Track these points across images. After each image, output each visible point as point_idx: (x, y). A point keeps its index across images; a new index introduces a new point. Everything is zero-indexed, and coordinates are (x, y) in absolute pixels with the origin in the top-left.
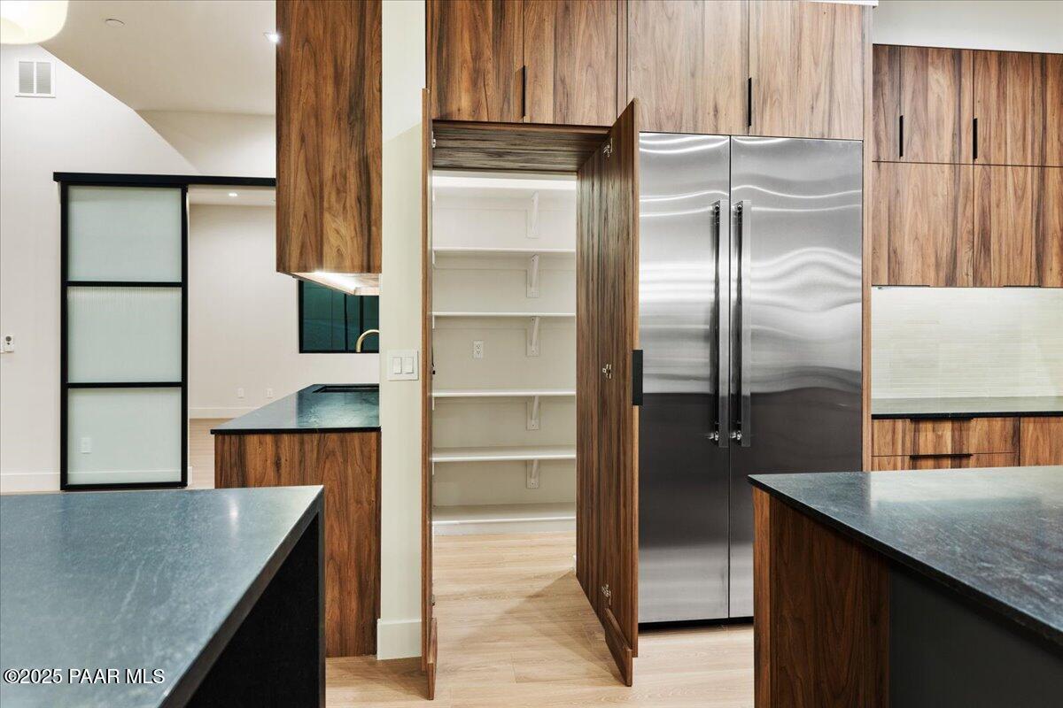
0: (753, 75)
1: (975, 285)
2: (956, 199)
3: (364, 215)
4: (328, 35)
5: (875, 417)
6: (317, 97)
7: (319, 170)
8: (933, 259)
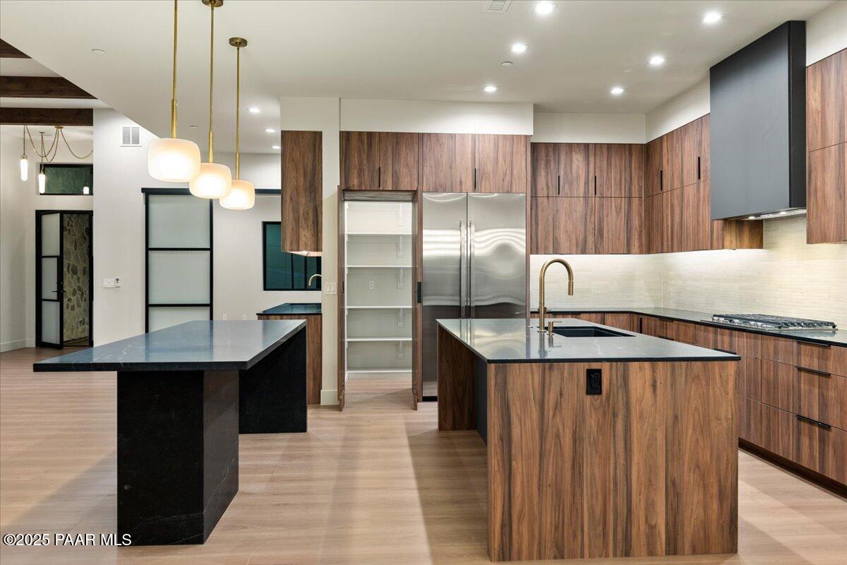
0: (477, 167)
1: (595, 254)
2: (586, 214)
3: (316, 228)
4: (301, 158)
5: (532, 313)
6: (297, 182)
8: (575, 241)
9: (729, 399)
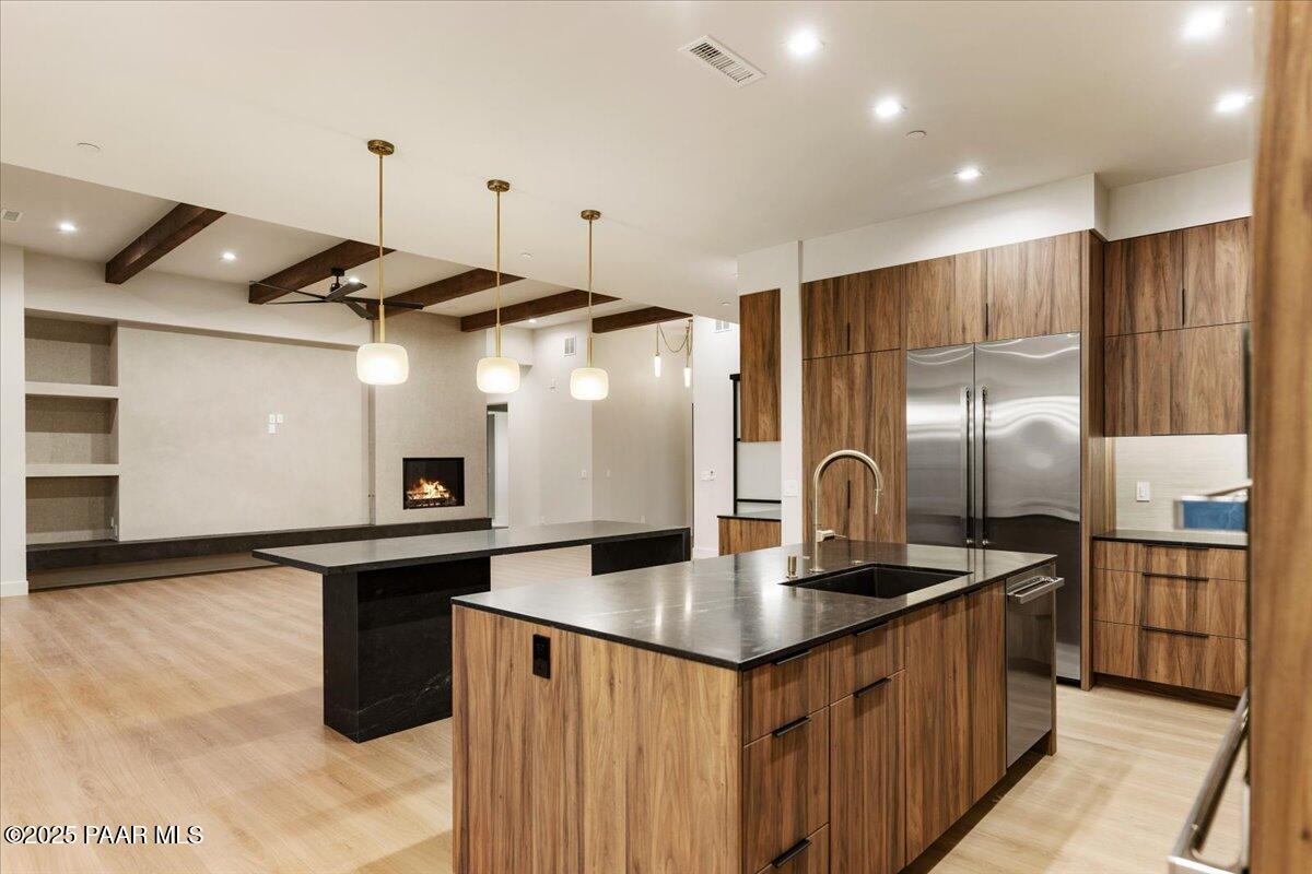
0: (990, 302)
4: (760, 326)
8: (1222, 411)
9: (722, 745)
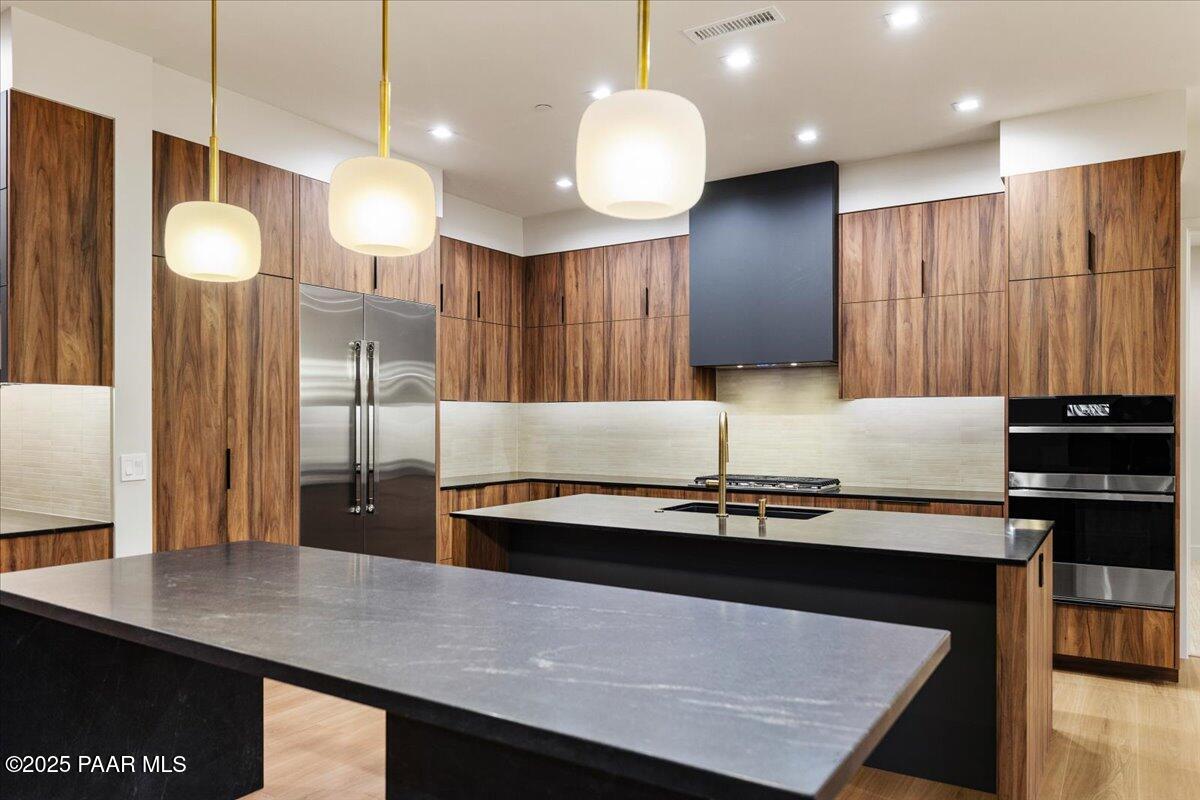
2: (470, 342)
3: (97, 332)
4: (63, 167)
5: (443, 489)
6: (51, 221)
7: (54, 290)
8: (458, 382)
